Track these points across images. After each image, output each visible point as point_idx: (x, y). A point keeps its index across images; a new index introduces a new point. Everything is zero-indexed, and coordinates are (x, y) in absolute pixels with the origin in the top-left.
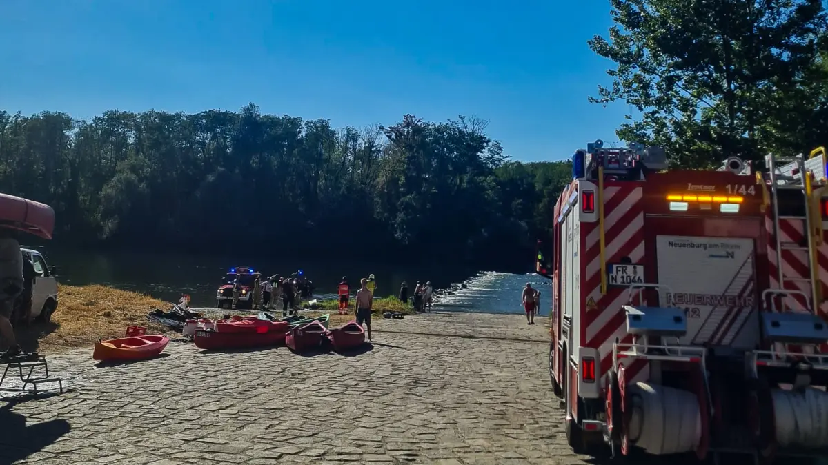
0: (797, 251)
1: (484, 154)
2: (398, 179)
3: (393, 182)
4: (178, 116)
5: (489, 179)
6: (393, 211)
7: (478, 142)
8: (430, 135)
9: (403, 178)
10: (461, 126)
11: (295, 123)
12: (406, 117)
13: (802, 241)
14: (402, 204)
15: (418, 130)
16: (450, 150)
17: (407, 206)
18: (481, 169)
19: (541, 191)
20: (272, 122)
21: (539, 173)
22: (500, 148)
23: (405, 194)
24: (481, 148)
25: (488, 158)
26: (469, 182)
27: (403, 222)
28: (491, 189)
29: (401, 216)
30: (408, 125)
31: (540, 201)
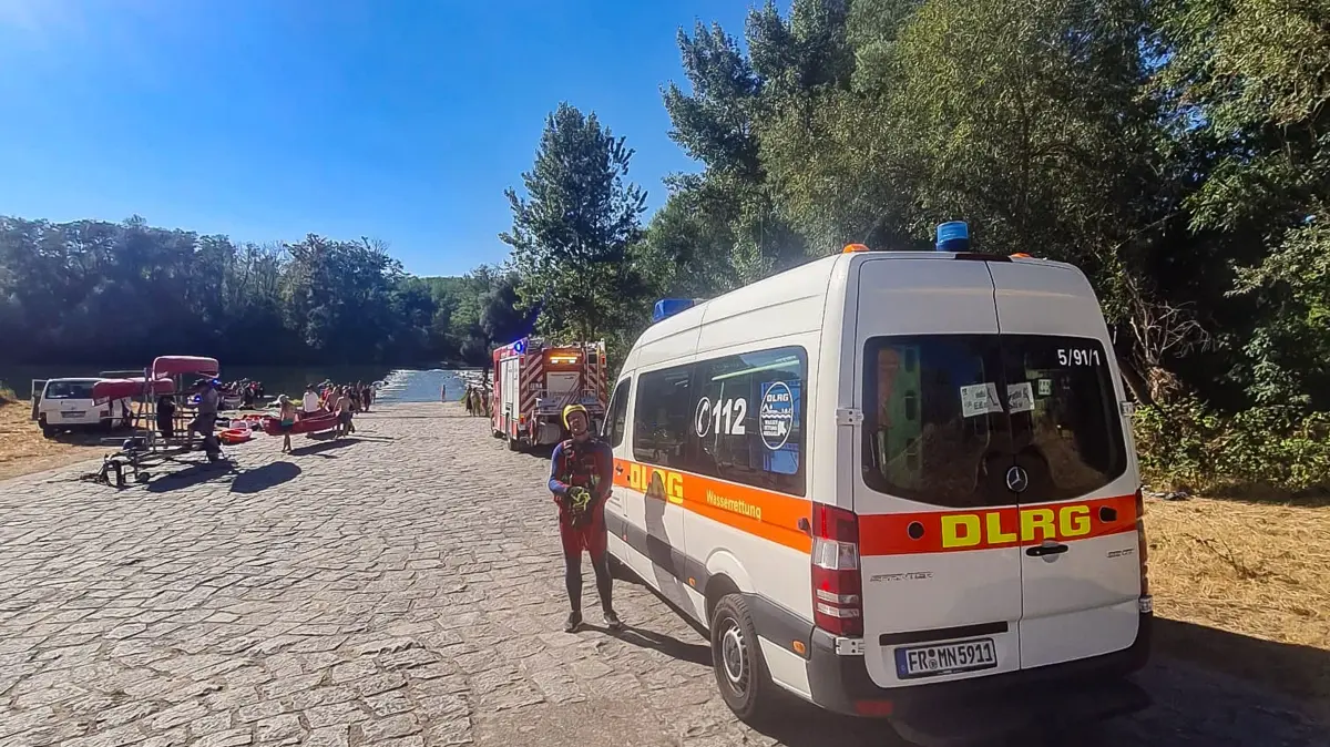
0: (594, 375)
1: (386, 271)
2: (306, 293)
3: (300, 294)
4: (40, 223)
5: (394, 293)
6: (303, 321)
7: (382, 261)
8: (333, 252)
9: (310, 294)
10: (364, 247)
11: (190, 237)
12: (310, 236)
13: (595, 372)
14: (311, 315)
15: (321, 249)
16: (353, 267)
17: (318, 317)
18: (384, 284)
19: (437, 302)
20: (164, 236)
21: (434, 287)
22: (401, 267)
23: (314, 306)
24: (383, 265)
25: (390, 275)
26: (375, 296)
27: (314, 330)
28: (395, 302)
29: (310, 325)
30: (312, 243)
31: (437, 311)
